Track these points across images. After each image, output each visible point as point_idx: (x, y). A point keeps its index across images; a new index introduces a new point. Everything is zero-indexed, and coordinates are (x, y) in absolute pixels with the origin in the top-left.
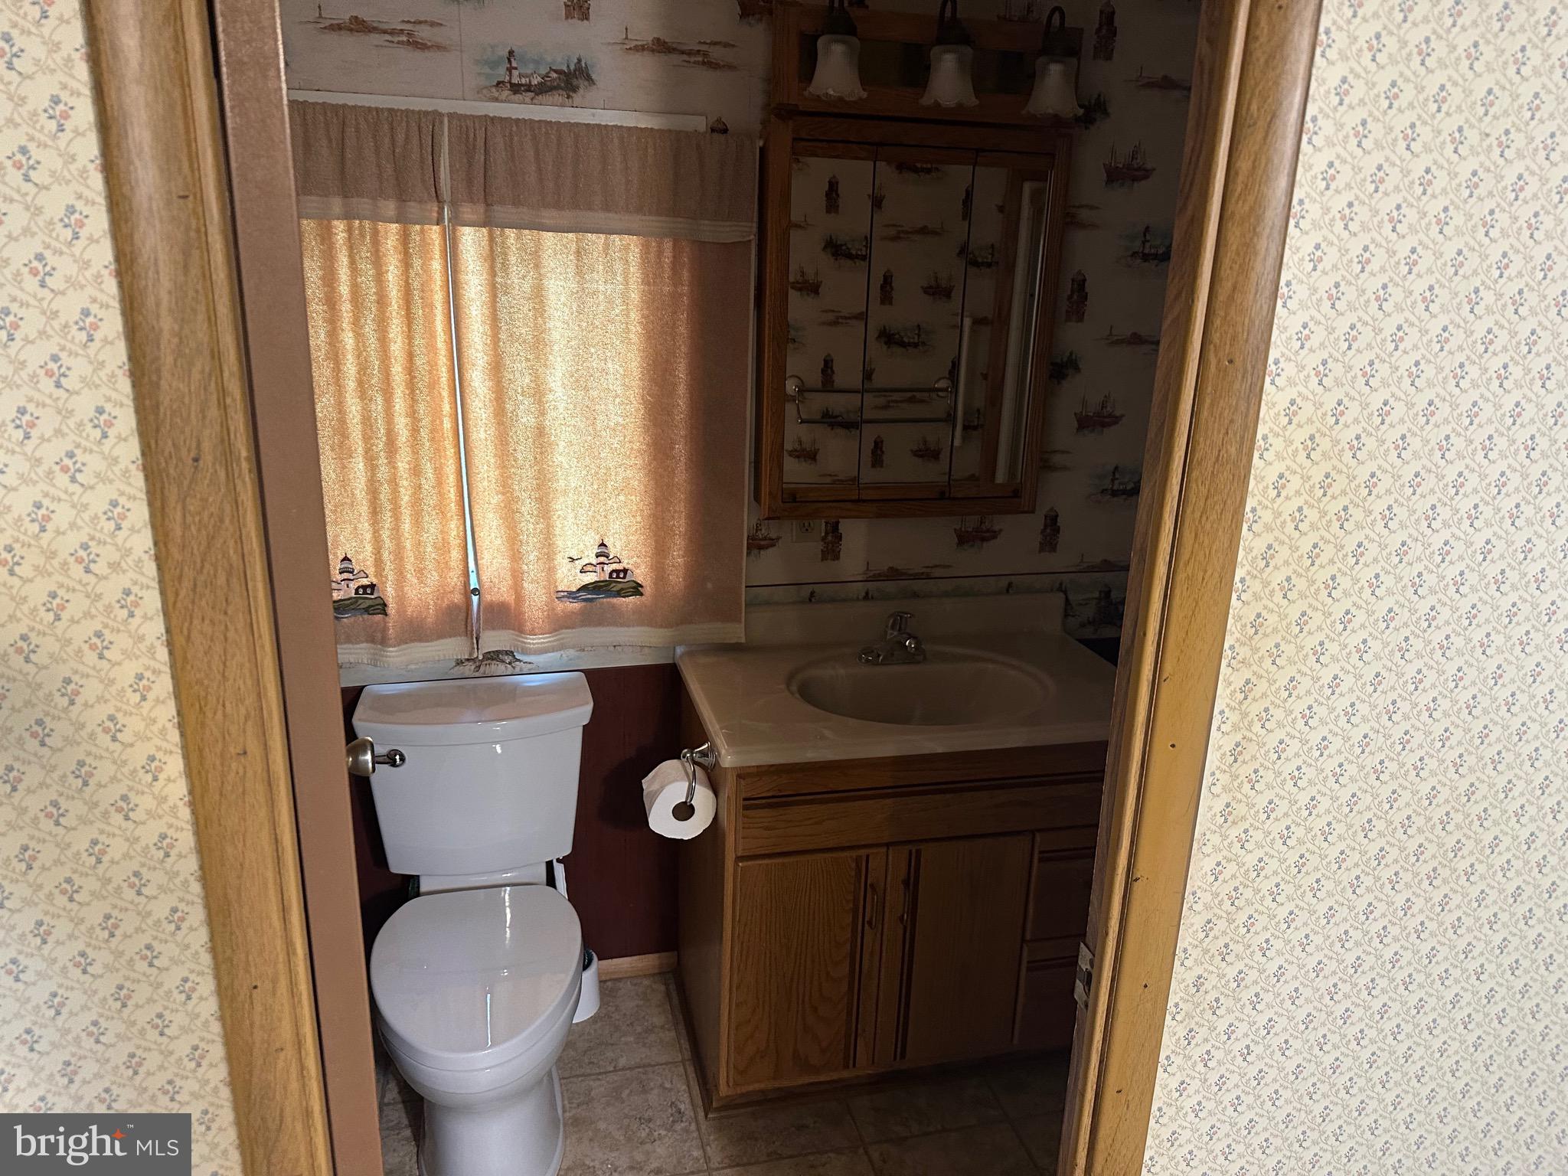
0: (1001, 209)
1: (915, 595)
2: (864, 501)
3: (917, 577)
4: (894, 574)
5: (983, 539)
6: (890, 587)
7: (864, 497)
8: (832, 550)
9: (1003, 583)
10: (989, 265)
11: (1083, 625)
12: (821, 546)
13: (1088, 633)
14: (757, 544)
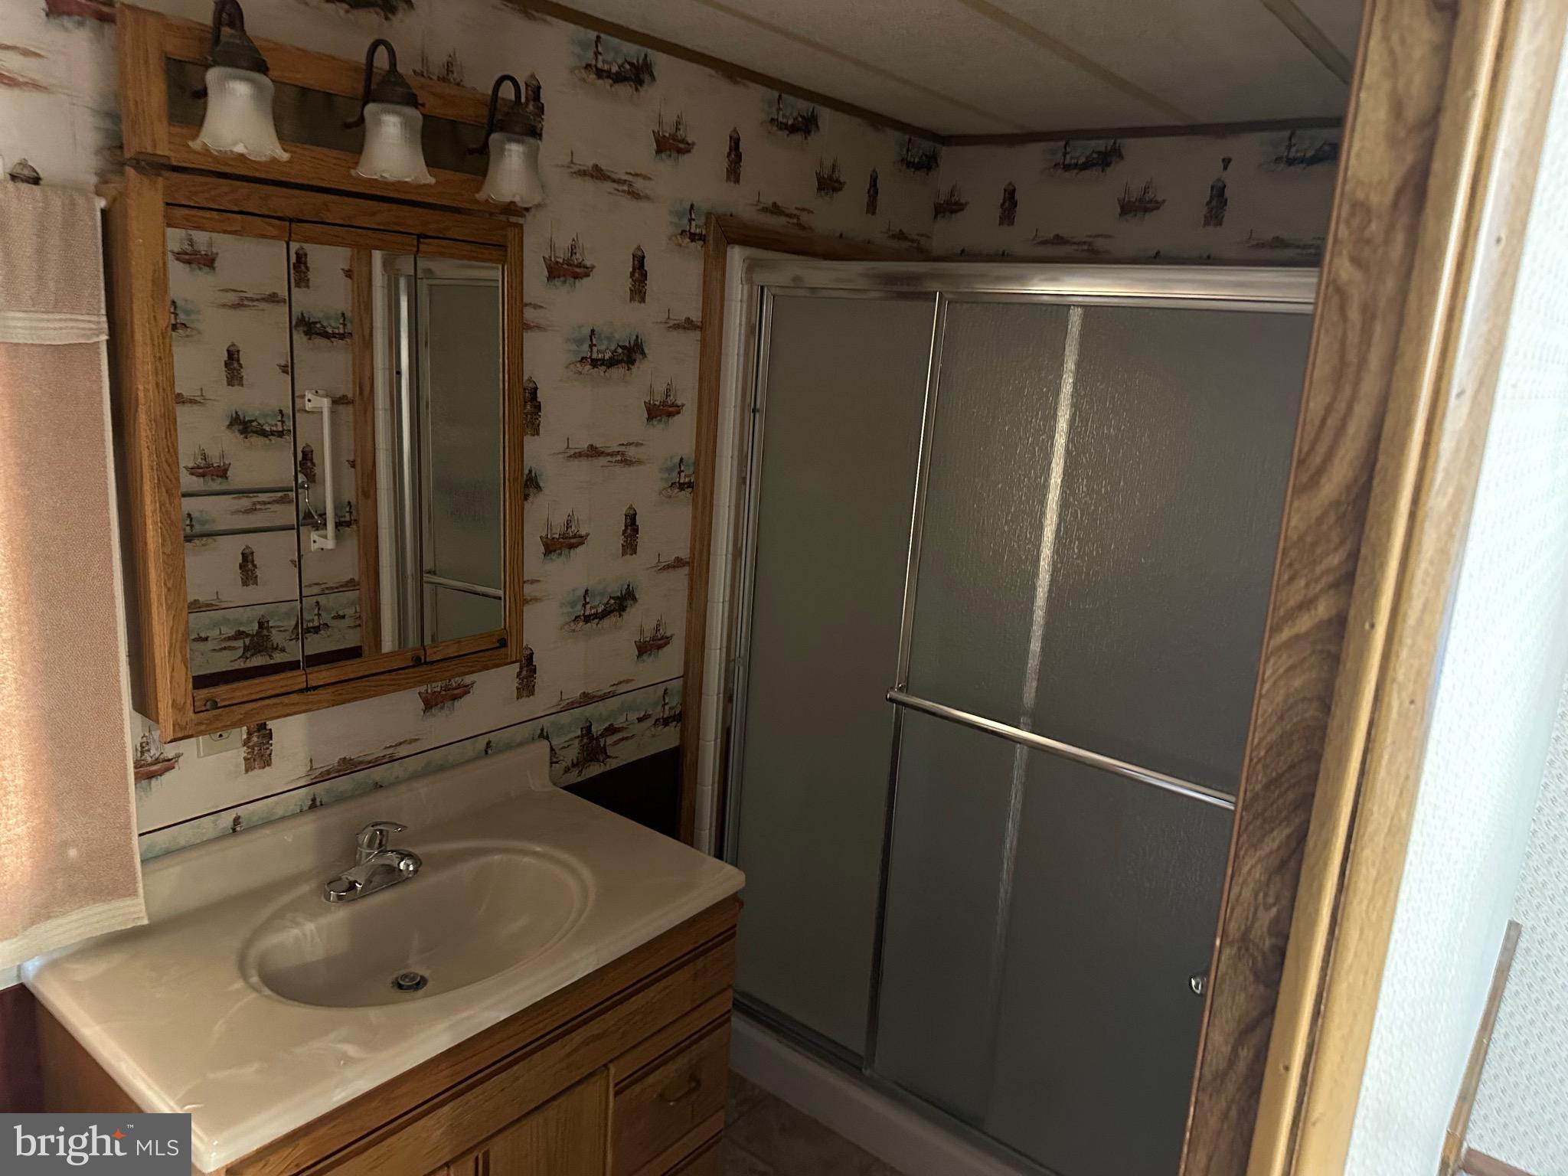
0: (349, 274)
1: (378, 787)
2: (315, 688)
3: (376, 763)
4: (348, 767)
5: (455, 698)
6: (344, 784)
7: (314, 684)
8: (259, 754)
9: (481, 743)
10: (342, 336)
11: (567, 770)
12: (243, 752)
13: (574, 778)
14: (149, 771)
